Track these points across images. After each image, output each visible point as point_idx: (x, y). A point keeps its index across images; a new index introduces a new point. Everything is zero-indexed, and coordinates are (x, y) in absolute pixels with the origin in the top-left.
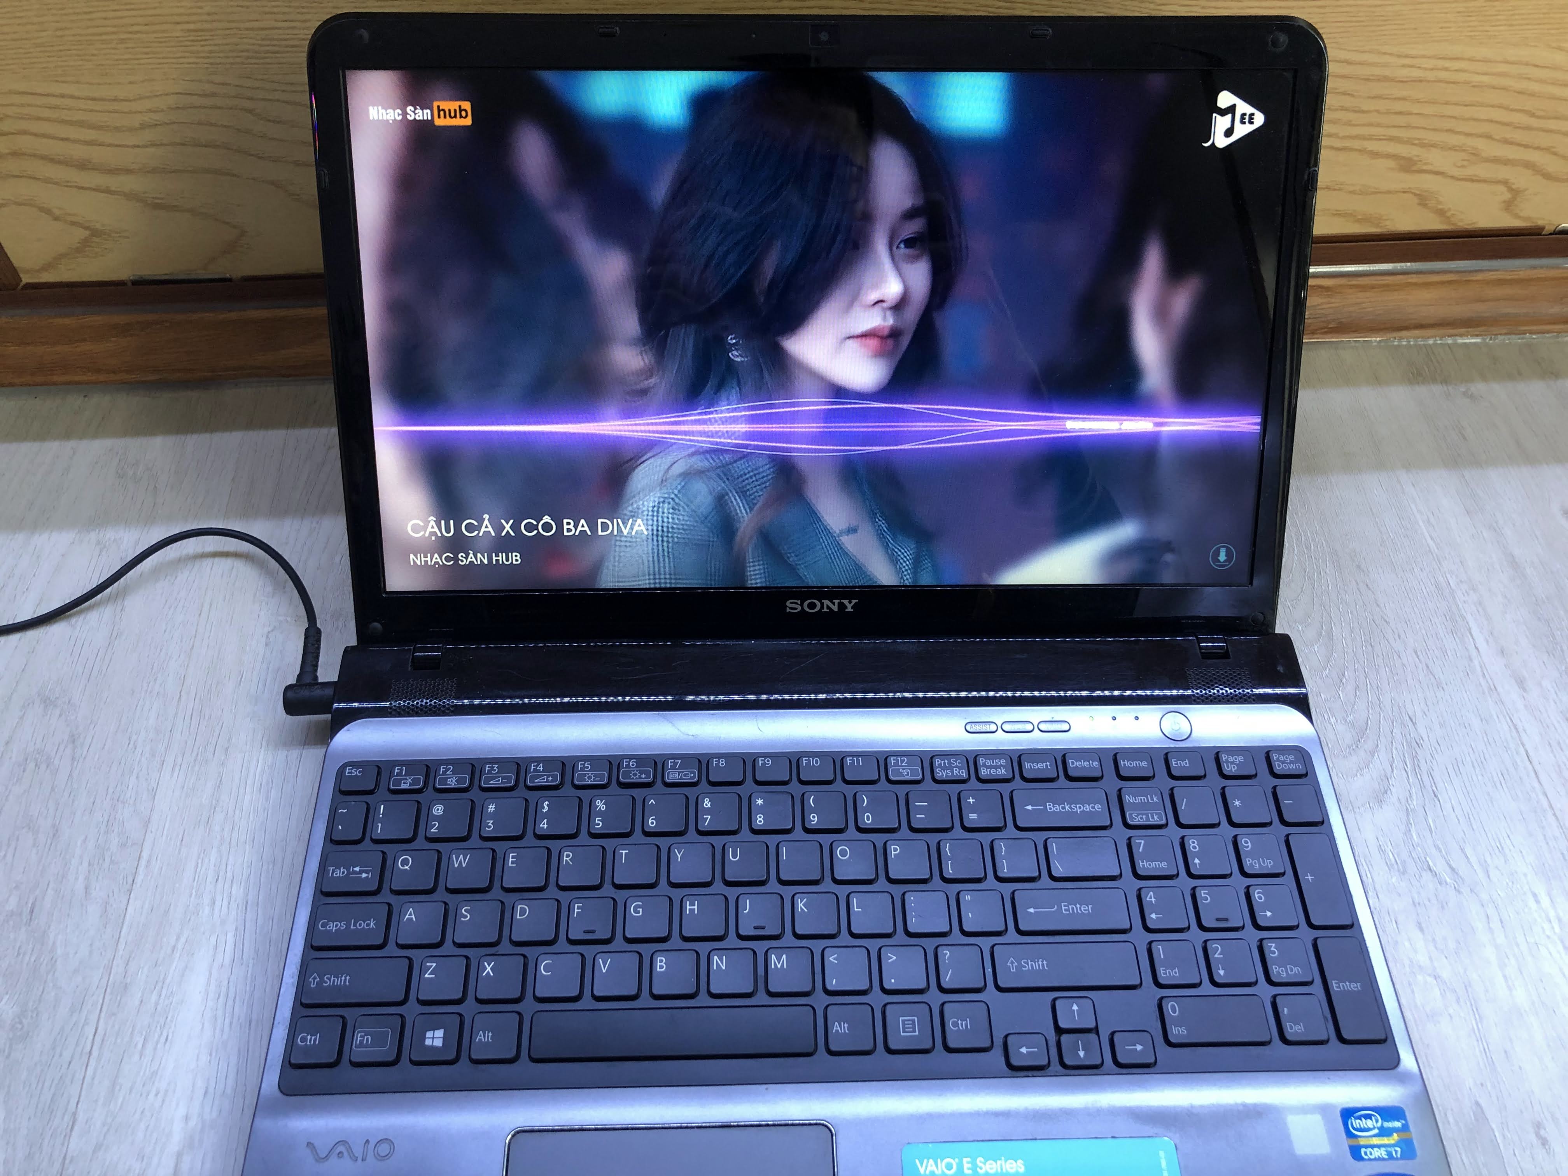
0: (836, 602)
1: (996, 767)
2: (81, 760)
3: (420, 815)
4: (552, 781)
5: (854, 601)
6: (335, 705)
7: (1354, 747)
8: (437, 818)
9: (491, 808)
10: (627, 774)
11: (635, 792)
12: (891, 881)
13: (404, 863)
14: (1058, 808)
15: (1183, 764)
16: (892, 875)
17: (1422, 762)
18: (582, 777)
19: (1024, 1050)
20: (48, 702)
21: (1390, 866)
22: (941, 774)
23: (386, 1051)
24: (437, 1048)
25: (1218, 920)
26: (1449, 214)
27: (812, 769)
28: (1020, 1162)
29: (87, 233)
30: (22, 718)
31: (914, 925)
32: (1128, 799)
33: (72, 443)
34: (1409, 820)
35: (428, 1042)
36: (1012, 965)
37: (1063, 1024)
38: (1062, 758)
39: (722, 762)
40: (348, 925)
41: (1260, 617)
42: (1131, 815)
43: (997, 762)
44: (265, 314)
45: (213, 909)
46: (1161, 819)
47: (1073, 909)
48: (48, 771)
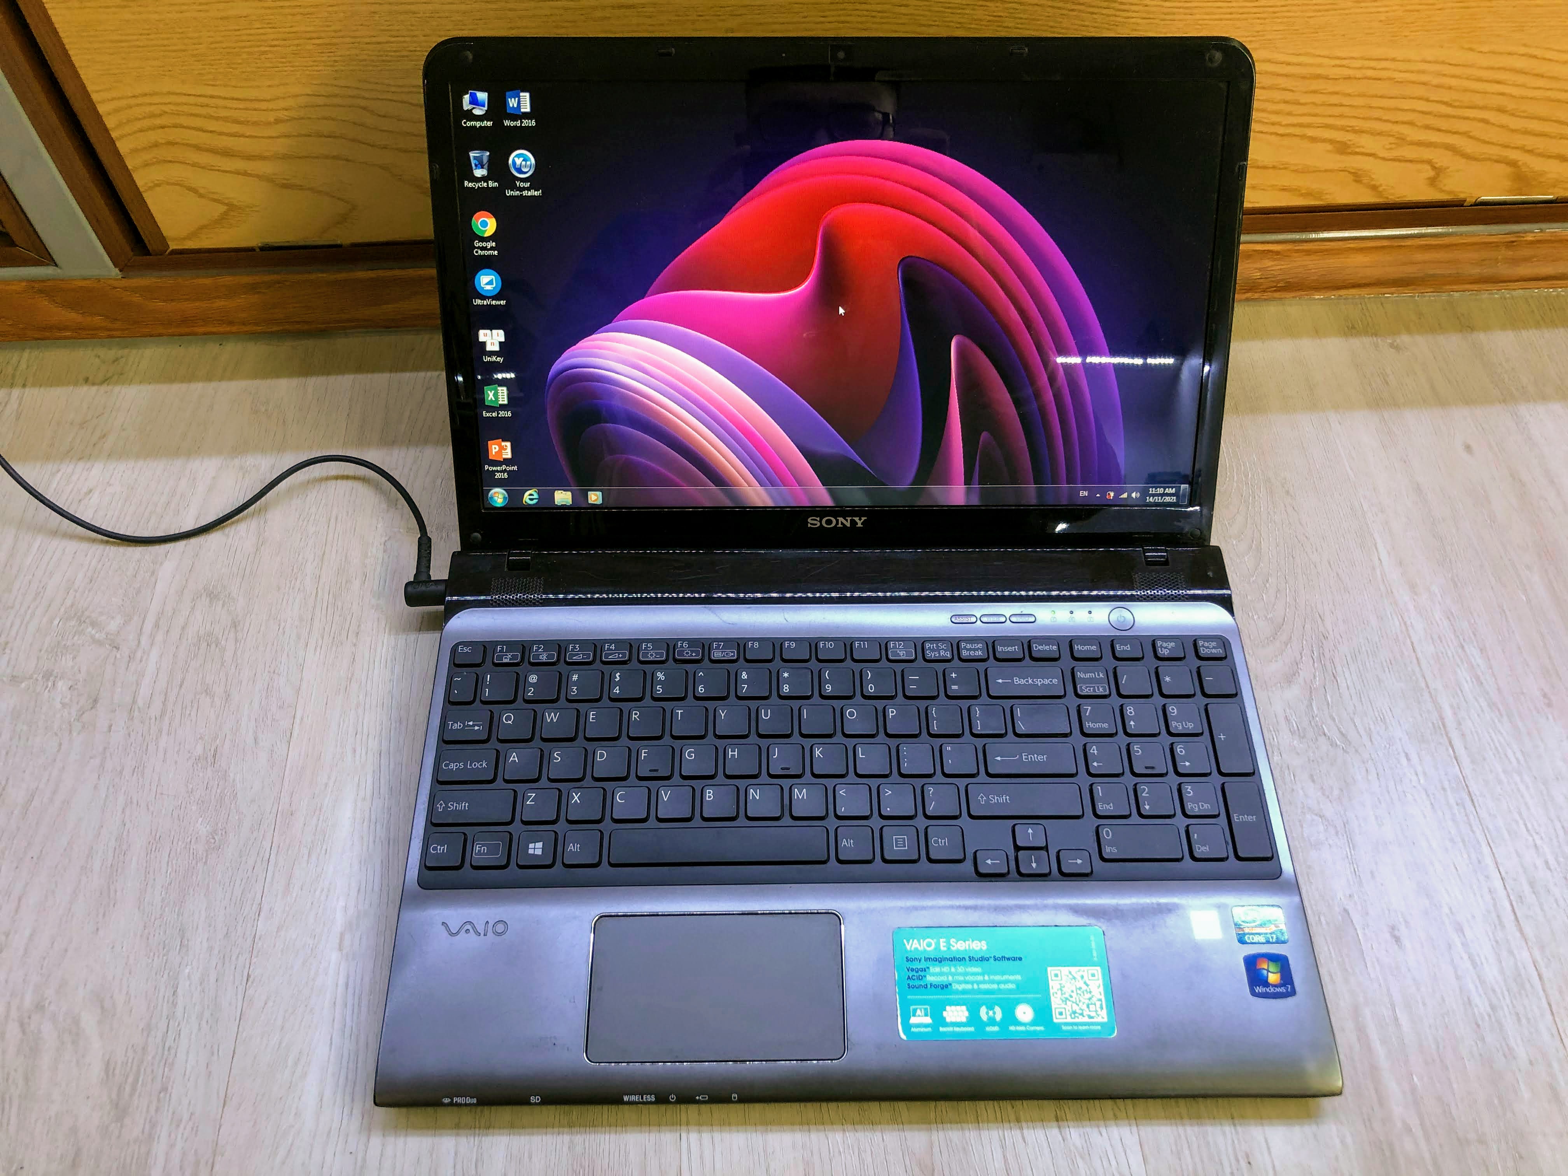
0: (849, 519)
1: (975, 650)
2: (243, 641)
3: (519, 683)
4: (621, 658)
5: (863, 519)
6: (448, 598)
7: (1272, 639)
8: (532, 685)
9: (575, 677)
10: (681, 653)
11: (688, 667)
12: (889, 736)
13: (508, 719)
14: (1023, 682)
15: (1125, 648)
16: (889, 731)
17: (1327, 651)
18: (645, 655)
19: (989, 862)
20: (212, 596)
21: (1293, 733)
22: (930, 655)
23: (499, 858)
24: (537, 855)
25: (1146, 768)
26: (1381, 189)
27: (827, 649)
28: (984, 943)
29: (226, 207)
30: (193, 608)
31: (906, 768)
32: (1079, 675)
33: (214, 384)
34: (1311, 696)
35: (531, 851)
36: (982, 799)
37: (1020, 843)
38: (1027, 644)
39: (756, 645)
40: (465, 765)
41: (1198, 532)
42: (1081, 687)
43: (975, 646)
44: (371, 274)
45: (355, 757)
46: (1105, 690)
47: (1031, 758)
48: (217, 650)
